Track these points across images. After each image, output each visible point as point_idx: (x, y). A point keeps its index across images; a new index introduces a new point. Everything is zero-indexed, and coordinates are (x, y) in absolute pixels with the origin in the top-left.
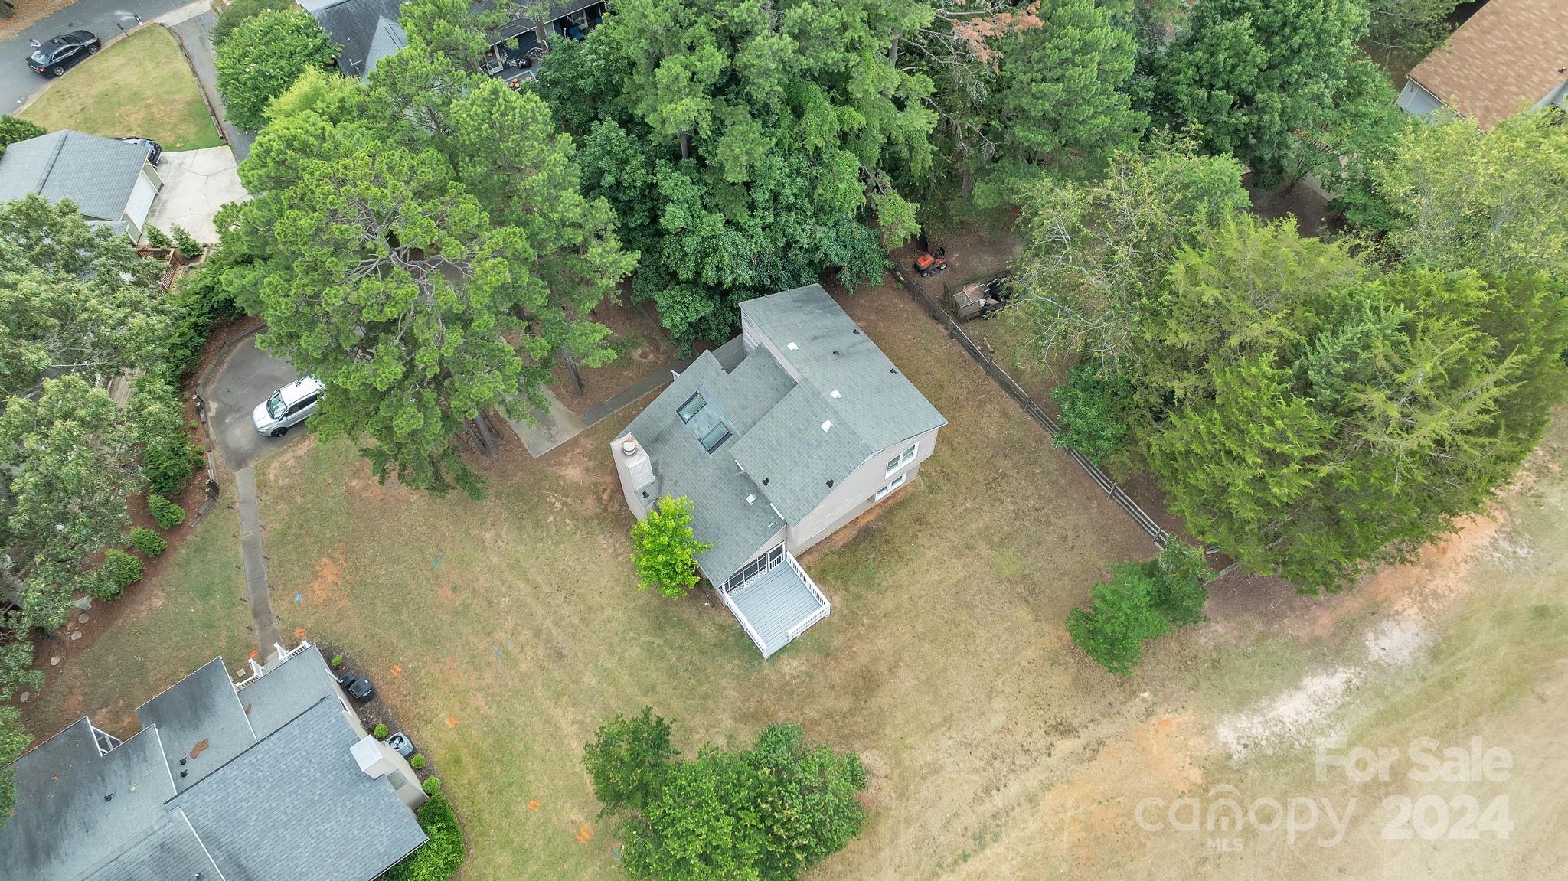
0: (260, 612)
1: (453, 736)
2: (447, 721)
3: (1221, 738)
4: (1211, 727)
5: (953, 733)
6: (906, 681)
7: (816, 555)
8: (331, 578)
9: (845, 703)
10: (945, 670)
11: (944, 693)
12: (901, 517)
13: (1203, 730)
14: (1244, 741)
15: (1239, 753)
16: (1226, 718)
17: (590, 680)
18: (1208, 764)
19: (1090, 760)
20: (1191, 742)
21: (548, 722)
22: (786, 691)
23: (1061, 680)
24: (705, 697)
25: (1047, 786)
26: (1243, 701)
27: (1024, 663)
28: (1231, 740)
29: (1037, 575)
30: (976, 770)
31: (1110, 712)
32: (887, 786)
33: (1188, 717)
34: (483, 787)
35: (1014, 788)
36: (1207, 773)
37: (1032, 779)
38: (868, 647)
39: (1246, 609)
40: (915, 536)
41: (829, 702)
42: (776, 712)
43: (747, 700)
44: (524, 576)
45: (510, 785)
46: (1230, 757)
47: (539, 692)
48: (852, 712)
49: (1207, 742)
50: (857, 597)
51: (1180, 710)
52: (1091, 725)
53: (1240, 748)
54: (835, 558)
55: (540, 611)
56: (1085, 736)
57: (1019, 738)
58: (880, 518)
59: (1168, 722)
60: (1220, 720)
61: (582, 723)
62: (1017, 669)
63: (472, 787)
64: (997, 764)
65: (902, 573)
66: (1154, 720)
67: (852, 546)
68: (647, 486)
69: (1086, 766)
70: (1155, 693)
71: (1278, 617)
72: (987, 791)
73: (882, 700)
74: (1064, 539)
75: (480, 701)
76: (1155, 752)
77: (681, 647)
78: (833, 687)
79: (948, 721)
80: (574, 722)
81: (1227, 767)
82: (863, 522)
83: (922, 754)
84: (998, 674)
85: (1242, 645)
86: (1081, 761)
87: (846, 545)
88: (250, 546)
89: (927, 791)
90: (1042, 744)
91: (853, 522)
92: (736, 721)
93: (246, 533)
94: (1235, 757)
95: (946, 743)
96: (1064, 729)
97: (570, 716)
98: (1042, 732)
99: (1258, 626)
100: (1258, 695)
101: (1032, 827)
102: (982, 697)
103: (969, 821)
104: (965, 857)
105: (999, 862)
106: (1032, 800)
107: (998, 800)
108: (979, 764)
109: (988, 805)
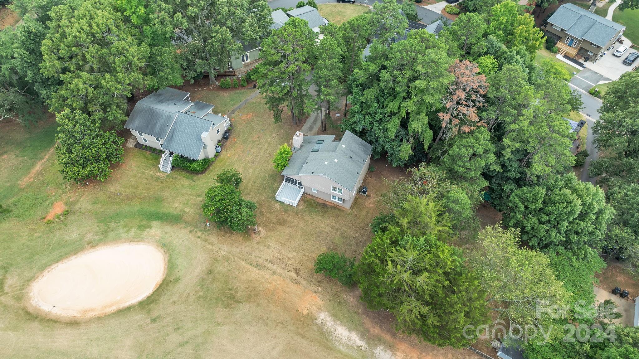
0: (233, 111)
1: (226, 157)
2: (229, 154)
3: (320, 315)
4: (322, 310)
5: (280, 247)
6: (288, 231)
7: (310, 197)
8: (248, 117)
9: (274, 221)
10: (296, 238)
11: (290, 240)
12: (335, 211)
13: (319, 309)
14: (323, 321)
15: (319, 321)
16: (327, 313)
17: (250, 170)
18: (310, 314)
19: (293, 282)
20: (314, 307)
22: (270, 208)
24: (259, 193)
25: (280, 275)
26: (335, 316)
27: (310, 255)
28: (322, 318)
29: (339, 249)
30: (274, 256)
31: (310, 282)
32: (258, 239)
33: (321, 303)
34: (218, 168)
35: (274, 267)
36: (308, 315)
37: (279, 270)
38: (292, 219)
39: (364, 305)
40: (332, 217)
41: (273, 217)
42: (264, 208)
43: (263, 201)
44: (268, 147)
46: (316, 319)
47: (243, 164)
48: (273, 223)
49: (317, 311)
50: (305, 211)
51: (321, 300)
52: (303, 279)
53: (321, 321)
54: (313, 202)
55: (261, 154)
56: (299, 278)
57: (289, 263)
58: (331, 206)
59: (316, 298)
60: (325, 312)
62: (307, 254)
64: (278, 260)
65: (319, 218)
66: (314, 294)
67: (318, 204)
68: (297, 148)
69: (291, 282)
70: (322, 291)
71: (367, 316)
72: (270, 261)
73: (280, 228)
74: (355, 251)
75: (236, 157)
76: (305, 298)
77: (269, 183)
78: (277, 216)
79: (283, 244)
81: (313, 320)
82: (327, 203)
83: (271, 242)
84: (303, 250)
85: (350, 308)
86: (291, 280)
87: (318, 203)
88: (247, 100)
89: (262, 248)
90: (290, 268)
91: (325, 201)
92: (257, 202)
93: (249, 98)
94: (317, 321)
95: (277, 247)
96: (297, 272)
98: (293, 267)
99: (360, 311)
100: (339, 320)
101: (267, 276)
102: (294, 249)
103: (260, 261)
104: (251, 264)
105: (254, 273)
106: (274, 273)
107: (269, 265)
108: (276, 256)
109: (266, 263)
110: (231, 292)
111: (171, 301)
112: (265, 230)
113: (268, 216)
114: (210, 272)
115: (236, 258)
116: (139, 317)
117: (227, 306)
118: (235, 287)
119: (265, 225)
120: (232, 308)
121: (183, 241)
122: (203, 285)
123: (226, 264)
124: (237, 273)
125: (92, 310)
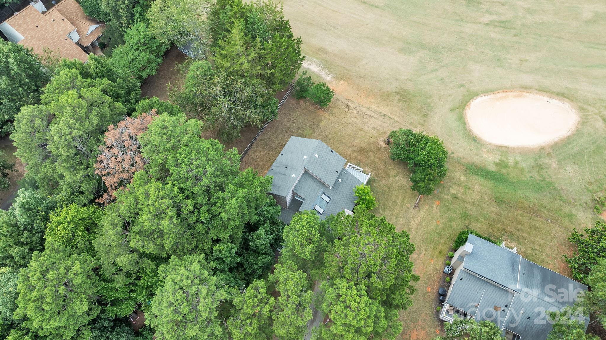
1: (435, 259)
2: (432, 263)
3: (330, 79)
4: (329, 82)
5: (363, 128)
6: (356, 142)
9: (370, 153)
10: (348, 135)
11: (354, 133)
13: (331, 83)
14: (328, 75)
18: (338, 81)
19: (352, 100)
20: (335, 84)
21: (417, 229)
22: (375, 169)
23: (336, 111)
24: (388, 187)
25: (364, 107)
26: (319, 77)
27: (336, 119)
28: (329, 77)
30: (369, 121)
31: (338, 99)
35: (368, 112)
36: (340, 80)
37: (364, 110)
38: (352, 155)
41: (372, 157)
42: (382, 169)
43: (383, 177)
45: (437, 233)
48: (371, 151)
49: (333, 81)
52: (343, 102)
56: (347, 102)
57: (356, 114)
59: (333, 89)
60: (326, 80)
61: (413, 218)
62: (338, 120)
63: (444, 244)
64: (365, 117)
72: (372, 117)
73: (364, 145)
75: (422, 255)
76: (342, 90)
78: (368, 158)
79: (361, 130)
80: (414, 221)
81: (336, 77)
83: (372, 132)
84: (342, 123)
86: (353, 102)
89: (380, 129)
90: (354, 110)
92: (390, 177)
94: (333, 76)
95: (367, 128)
96: (348, 107)
97: (413, 222)
98: (351, 111)
101: (374, 107)
102: (350, 124)
103: (381, 118)
104: (389, 117)
105: (386, 111)
106: (368, 108)
107: (373, 114)
108: (367, 121)
109: (376, 116)
110: (404, 100)
111: (453, 97)
112: (379, 144)
113: (377, 159)
114: (425, 115)
115: (404, 124)
116: (475, 88)
117: (405, 91)
118: (401, 103)
119: (379, 149)
120: (401, 89)
121: (458, 144)
122: (429, 106)
123: (412, 121)
124: (401, 113)
125: (515, 97)
